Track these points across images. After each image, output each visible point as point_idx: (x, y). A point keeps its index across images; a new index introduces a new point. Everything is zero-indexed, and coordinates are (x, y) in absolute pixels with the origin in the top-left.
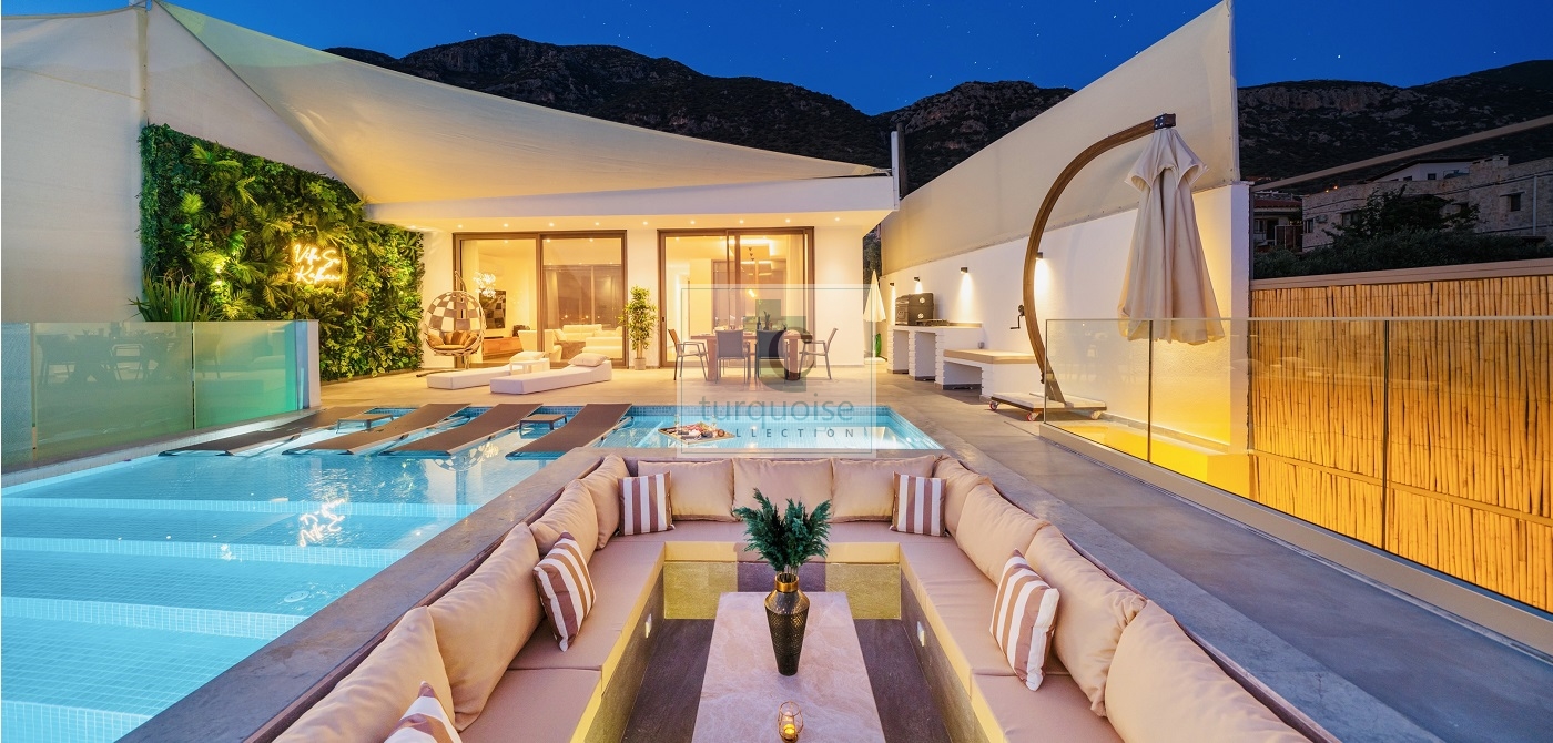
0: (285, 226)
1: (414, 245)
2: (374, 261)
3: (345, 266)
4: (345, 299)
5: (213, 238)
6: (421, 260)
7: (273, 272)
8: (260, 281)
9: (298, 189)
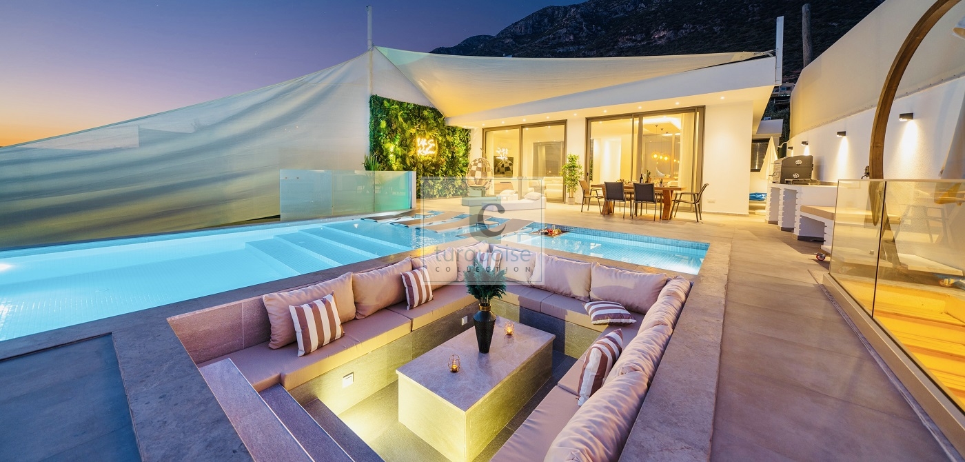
0: (413, 131)
1: (467, 135)
2: (449, 145)
3: (437, 147)
4: (436, 162)
5: (389, 138)
6: (469, 143)
7: (409, 151)
8: (405, 155)
9: (419, 114)
